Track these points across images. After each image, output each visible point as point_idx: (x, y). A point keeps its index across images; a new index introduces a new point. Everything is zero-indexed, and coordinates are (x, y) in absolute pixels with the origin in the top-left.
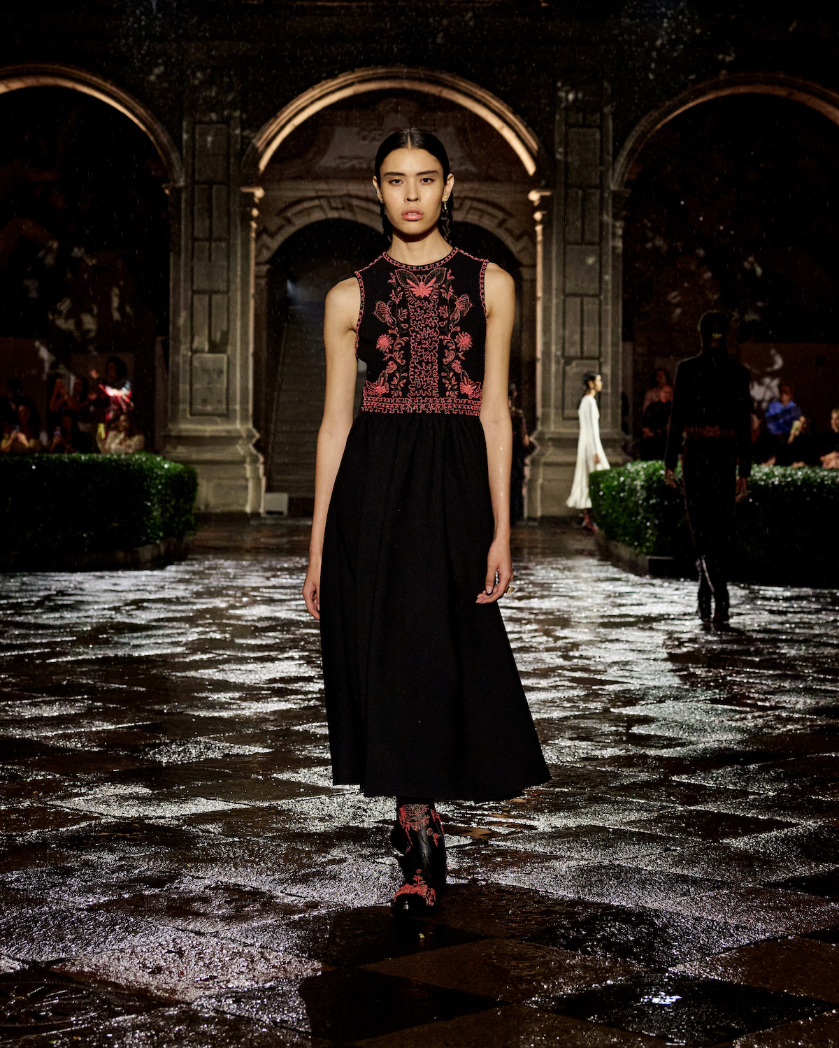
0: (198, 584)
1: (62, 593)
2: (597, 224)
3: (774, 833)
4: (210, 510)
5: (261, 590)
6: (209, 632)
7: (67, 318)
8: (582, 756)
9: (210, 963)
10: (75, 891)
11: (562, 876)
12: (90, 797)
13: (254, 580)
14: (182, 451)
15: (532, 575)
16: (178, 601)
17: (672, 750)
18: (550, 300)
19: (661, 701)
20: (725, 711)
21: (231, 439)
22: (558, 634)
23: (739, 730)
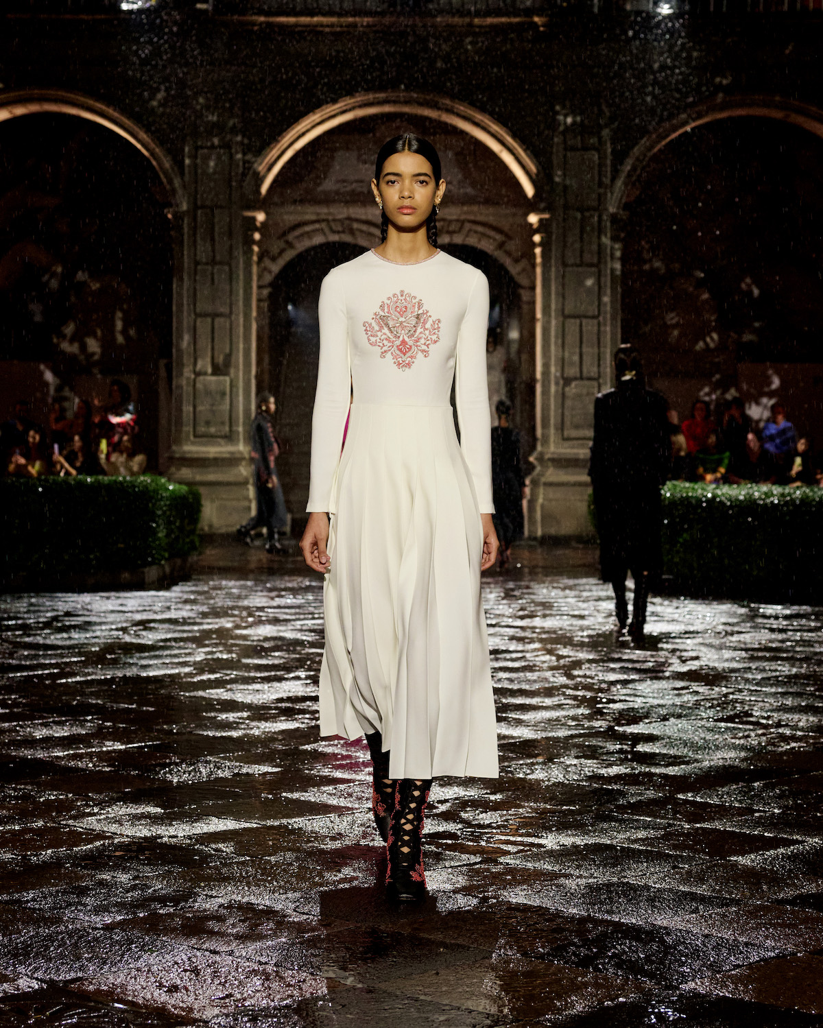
0: (204, 604)
1: (68, 614)
2: (595, 247)
3: (782, 850)
4: (213, 530)
5: (266, 610)
6: (215, 652)
7: (71, 341)
8: (589, 774)
9: (226, 982)
10: (90, 911)
11: (572, 894)
12: (103, 816)
13: (259, 600)
14: (186, 473)
15: (533, 594)
16: (185, 622)
17: (677, 768)
18: (549, 322)
19: (665, 719)
20: (727, 728)
21: (233, 461)
22: (561, 653)
23: (743, 748)
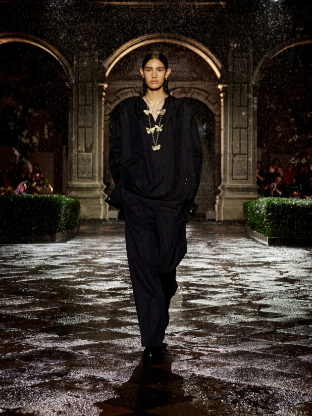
0: (80, 249)
2: (246, 98)
4: (85, 218)
5: (107, 251)
6: (84, 269)
7: (26, 138)
8: (239, 321)
10: (25, 379)
11: (230, 372)
12: (33, 339)
13: (104, 247)
14: (73, 193)
15: (219, 245)
17: (277, 319)
18: (227, 129)
20: (299, 302)
21: (94, 188)
22: (230, 270)
23: (305, 310)
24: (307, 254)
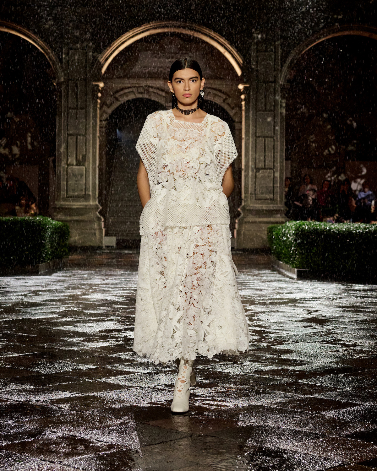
2: (272, 101)
4: (76, 245)
5: (100, 286)
6: (71, 307)
7: (5, 148)
13: (97, 280)
14: (61, 216)
18: (249, 139)
19: (297, 342)
21: (87, 210)
24: (343, 289)
